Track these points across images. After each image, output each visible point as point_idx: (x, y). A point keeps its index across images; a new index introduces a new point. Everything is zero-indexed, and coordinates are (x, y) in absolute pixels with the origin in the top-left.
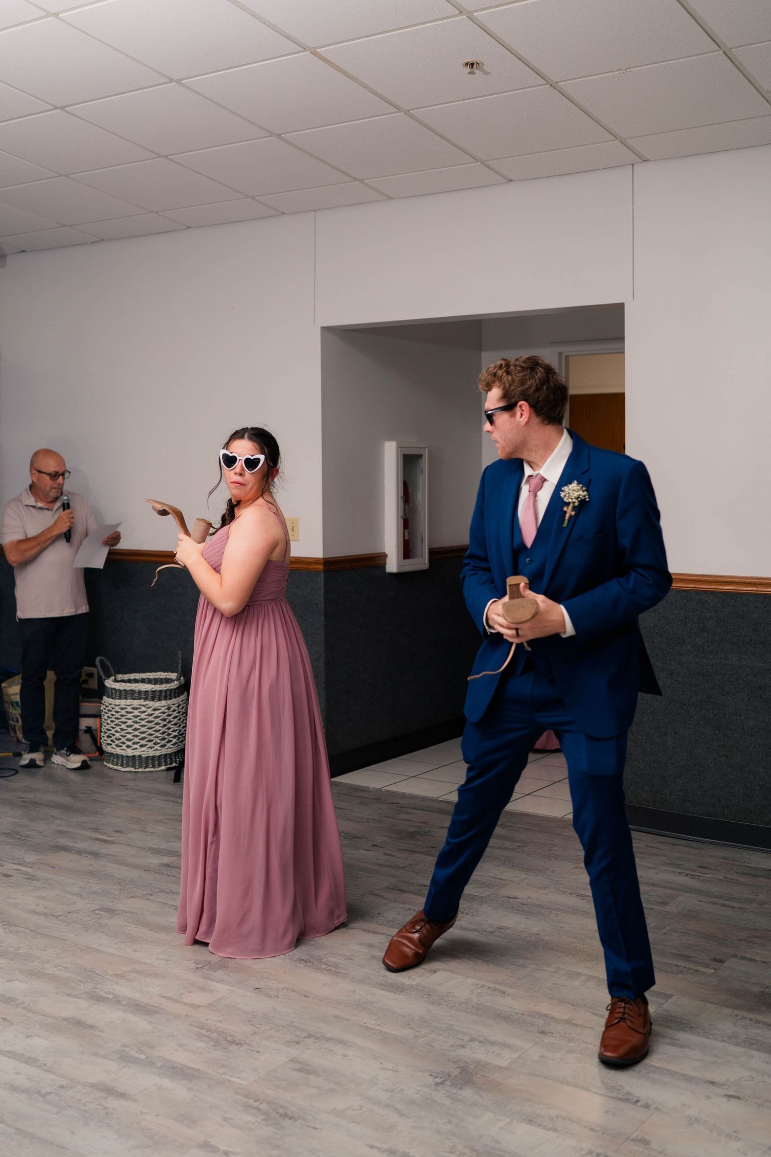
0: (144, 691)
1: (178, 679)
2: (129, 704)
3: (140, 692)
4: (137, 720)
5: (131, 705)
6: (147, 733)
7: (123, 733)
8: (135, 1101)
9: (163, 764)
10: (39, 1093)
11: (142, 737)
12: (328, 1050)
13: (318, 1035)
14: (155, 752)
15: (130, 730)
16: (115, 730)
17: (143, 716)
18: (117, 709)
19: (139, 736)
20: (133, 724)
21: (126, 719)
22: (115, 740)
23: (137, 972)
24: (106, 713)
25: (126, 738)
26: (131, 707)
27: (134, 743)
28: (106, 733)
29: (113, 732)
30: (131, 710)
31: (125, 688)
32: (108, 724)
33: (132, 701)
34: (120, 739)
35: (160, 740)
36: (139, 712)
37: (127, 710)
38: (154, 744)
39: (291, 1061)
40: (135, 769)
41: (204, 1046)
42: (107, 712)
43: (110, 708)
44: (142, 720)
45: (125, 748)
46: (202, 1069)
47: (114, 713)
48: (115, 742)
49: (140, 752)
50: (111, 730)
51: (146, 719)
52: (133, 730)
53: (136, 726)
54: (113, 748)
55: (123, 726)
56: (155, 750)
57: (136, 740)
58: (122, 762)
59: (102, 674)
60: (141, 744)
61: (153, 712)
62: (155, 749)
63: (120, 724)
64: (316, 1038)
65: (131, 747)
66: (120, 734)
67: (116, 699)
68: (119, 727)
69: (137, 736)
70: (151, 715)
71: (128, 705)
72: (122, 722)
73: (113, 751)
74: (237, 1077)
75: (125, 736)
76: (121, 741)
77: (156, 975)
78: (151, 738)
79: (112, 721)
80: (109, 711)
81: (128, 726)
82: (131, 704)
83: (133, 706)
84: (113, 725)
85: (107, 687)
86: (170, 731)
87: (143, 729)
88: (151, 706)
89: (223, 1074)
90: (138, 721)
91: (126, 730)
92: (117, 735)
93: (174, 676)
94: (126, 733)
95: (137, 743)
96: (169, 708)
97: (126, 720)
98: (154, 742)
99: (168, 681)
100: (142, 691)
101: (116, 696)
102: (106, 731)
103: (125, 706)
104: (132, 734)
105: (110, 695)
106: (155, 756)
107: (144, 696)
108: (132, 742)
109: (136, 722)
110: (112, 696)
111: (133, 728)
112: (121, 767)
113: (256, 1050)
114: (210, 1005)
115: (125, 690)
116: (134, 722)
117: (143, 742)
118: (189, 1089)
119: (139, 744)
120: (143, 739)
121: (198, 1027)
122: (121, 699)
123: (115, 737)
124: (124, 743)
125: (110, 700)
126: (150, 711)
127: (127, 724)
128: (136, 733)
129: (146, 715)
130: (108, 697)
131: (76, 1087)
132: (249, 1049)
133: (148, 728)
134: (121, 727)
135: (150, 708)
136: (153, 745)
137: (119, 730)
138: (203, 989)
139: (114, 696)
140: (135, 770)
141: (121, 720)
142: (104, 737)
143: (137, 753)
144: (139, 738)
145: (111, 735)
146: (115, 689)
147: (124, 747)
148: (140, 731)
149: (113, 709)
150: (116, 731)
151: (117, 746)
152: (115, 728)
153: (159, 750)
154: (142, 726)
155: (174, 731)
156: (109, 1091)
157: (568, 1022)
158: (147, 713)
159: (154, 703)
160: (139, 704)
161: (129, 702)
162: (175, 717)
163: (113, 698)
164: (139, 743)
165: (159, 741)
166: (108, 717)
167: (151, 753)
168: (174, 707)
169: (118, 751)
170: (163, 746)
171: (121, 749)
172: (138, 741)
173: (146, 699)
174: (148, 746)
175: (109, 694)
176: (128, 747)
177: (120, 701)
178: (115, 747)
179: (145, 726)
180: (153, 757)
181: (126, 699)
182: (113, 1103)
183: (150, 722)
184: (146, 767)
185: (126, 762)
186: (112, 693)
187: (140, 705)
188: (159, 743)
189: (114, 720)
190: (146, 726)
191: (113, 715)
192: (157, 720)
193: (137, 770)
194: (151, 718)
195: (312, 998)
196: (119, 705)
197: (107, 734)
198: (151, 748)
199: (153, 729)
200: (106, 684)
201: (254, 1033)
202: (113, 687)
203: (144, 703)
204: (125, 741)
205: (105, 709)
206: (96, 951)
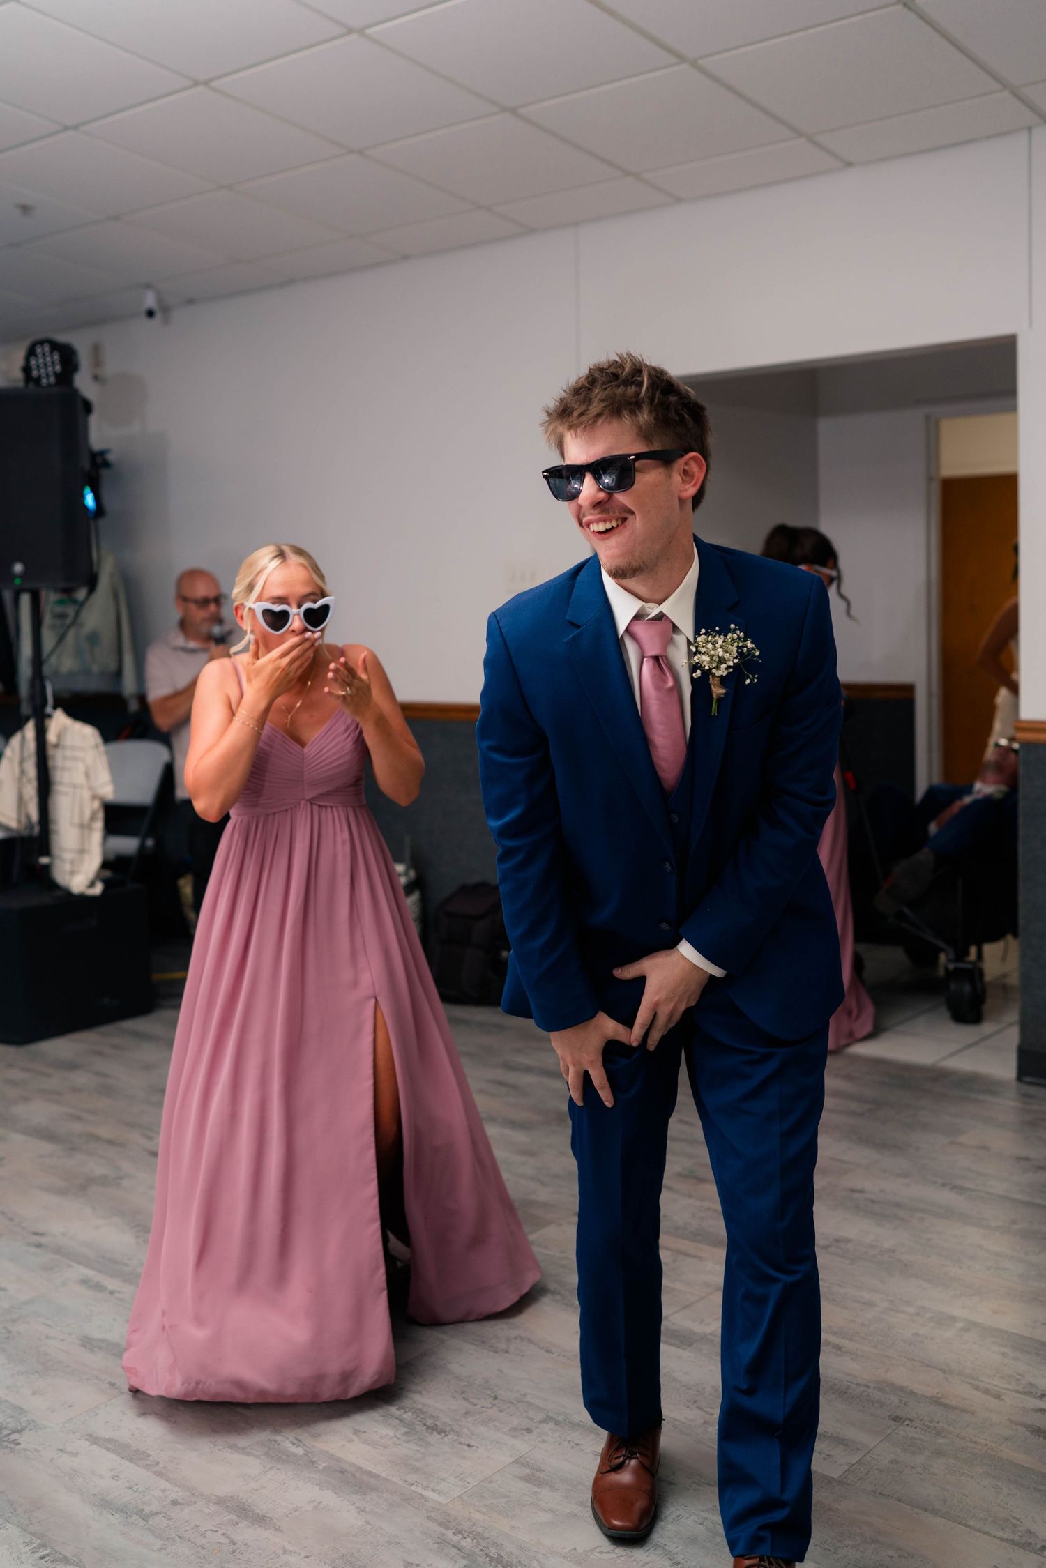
8: (278, 1529)
10: (140, 1512)
12: (572, 1444)
13: (560, 1418)
39: (516, 1462)
41: (391, 1433)
46: (384, 1475)
64: (557, 1423)
89: (413, 1484)
113: (467, 1443)
118: (360, 1510)
131: (195, 1503)
132: (456, 1440)
156: (243, 1511)
157: (934, 1401)
182: (247, 1533)
195: (556, 1354)
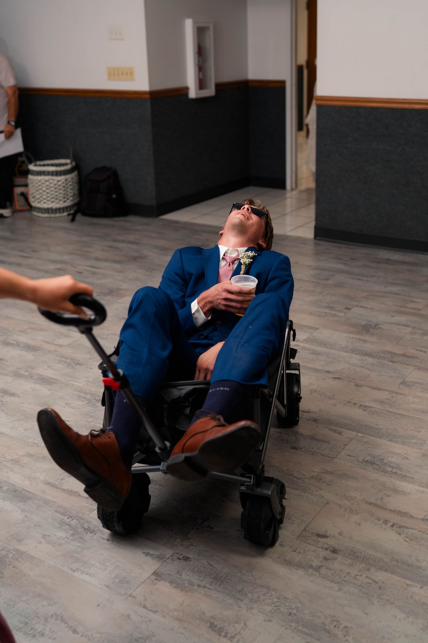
1: (71, 163)
3: (48, 171)
6: (55, 195)
7: (41, 195)
9: (65, 212)
14: (60, 205)
15: (45, 193)
17: (52, 185)
21: (42, 187)
22: (37, 200)
23: (32, 328)
26: (44, 180)
30: (44, 182)
31: (40, 170)
32: (32, 190)
33: (44, 177)
34: (39, 198)
35: (63, 198)
36: (49, 183)
37: (42, 182)
38: (59, 201)
42: (31, 183)
43: (32, 181)
44: (51, 187)
45: (43, 204)
49: (51, 206)
50: (34, 194)
51: (54, 187)
53: (48, 191)
54: (36, 204)
55: (41, 191)
58: (41, 211)
59: (26, 161)
62: (60, 203)
63: (39, 190)
66: (39, 196)
67: (35, 176)
68: (39, 192)
69: (48, 197)
70: (56, 184)
73: (36, 206)
74: (77, 382)
75: (42, 197)
76: (40, 200)
77: (42, 330)
78: (57, 197)
81: (44, 191)
84: (35, 190)
85: (31, 170)
86: (68, 193)
87: (52, 193)
88: (55, 179)
90: (49, 188)
91: (42, 193)
93: (68, 161)
94: (43, 195)
96: (66, 180)
98: (59, 199)
99: (66, 164)
100: (50, 171)
101: (35, 174)
102: (32, 194)
103: (41, 180)
104: (46, 196)
106: (60, 207)
107: (51, 174)
108: (47, 200)
109: (47, 189)
110: (33, 174)
112: (41, 214)
114: (69, 345)
117: (53, 200)
118: (49, 390)
119: (50, 201)
120: (53, 198)
121: (60, 357)
122: (39, 176)
123: (37, 197)
124: (42, 201)
126: (55, 182)
128: (49, 195)
130: (31, 175)
138: (66, 336)
140: (49, 216)
141: (39, 188)
142: (30, 197)
143: (49, 206)
144: (50, 197)
145: (34, 196)
146: (34, 170)
148: (50, 193)
149: (34, 182)
150: (37, 194)
151: (38, 202)
152: (36, 192)
153: (62, 204)
154: (52, 191)
155: (71, 193)
156: (6, 393)
159: (57, 178)
162: (71, 185)
163: (33, 176)
166: (32, 186)
167: (58, 206)
168: (69, 180)
169: (39, 205)
170: (65, 202)
171: (41, 204)
172: (50, 199)
173: (52, 176)
174: (56, 202)
175: (31, 173)
176: (45, 203)
181: (41, 176)
182: (7, 399)
183: (56, 188)
184: (55, 214)
185: (44, 211)
186: (33, 172)
187: (49, 179)
188: (62, 200)
189: (35, 188)
190: (54, 191)
191: (34, 185)
192: (61, 187)
194: (56, 186)
196: (37, 180)
197: (32, 196)
199: (58, 193)
200: (29, 167)
201: (91, 358)
203: (52, 178)
205: (29, 182)
206: (11, 318)
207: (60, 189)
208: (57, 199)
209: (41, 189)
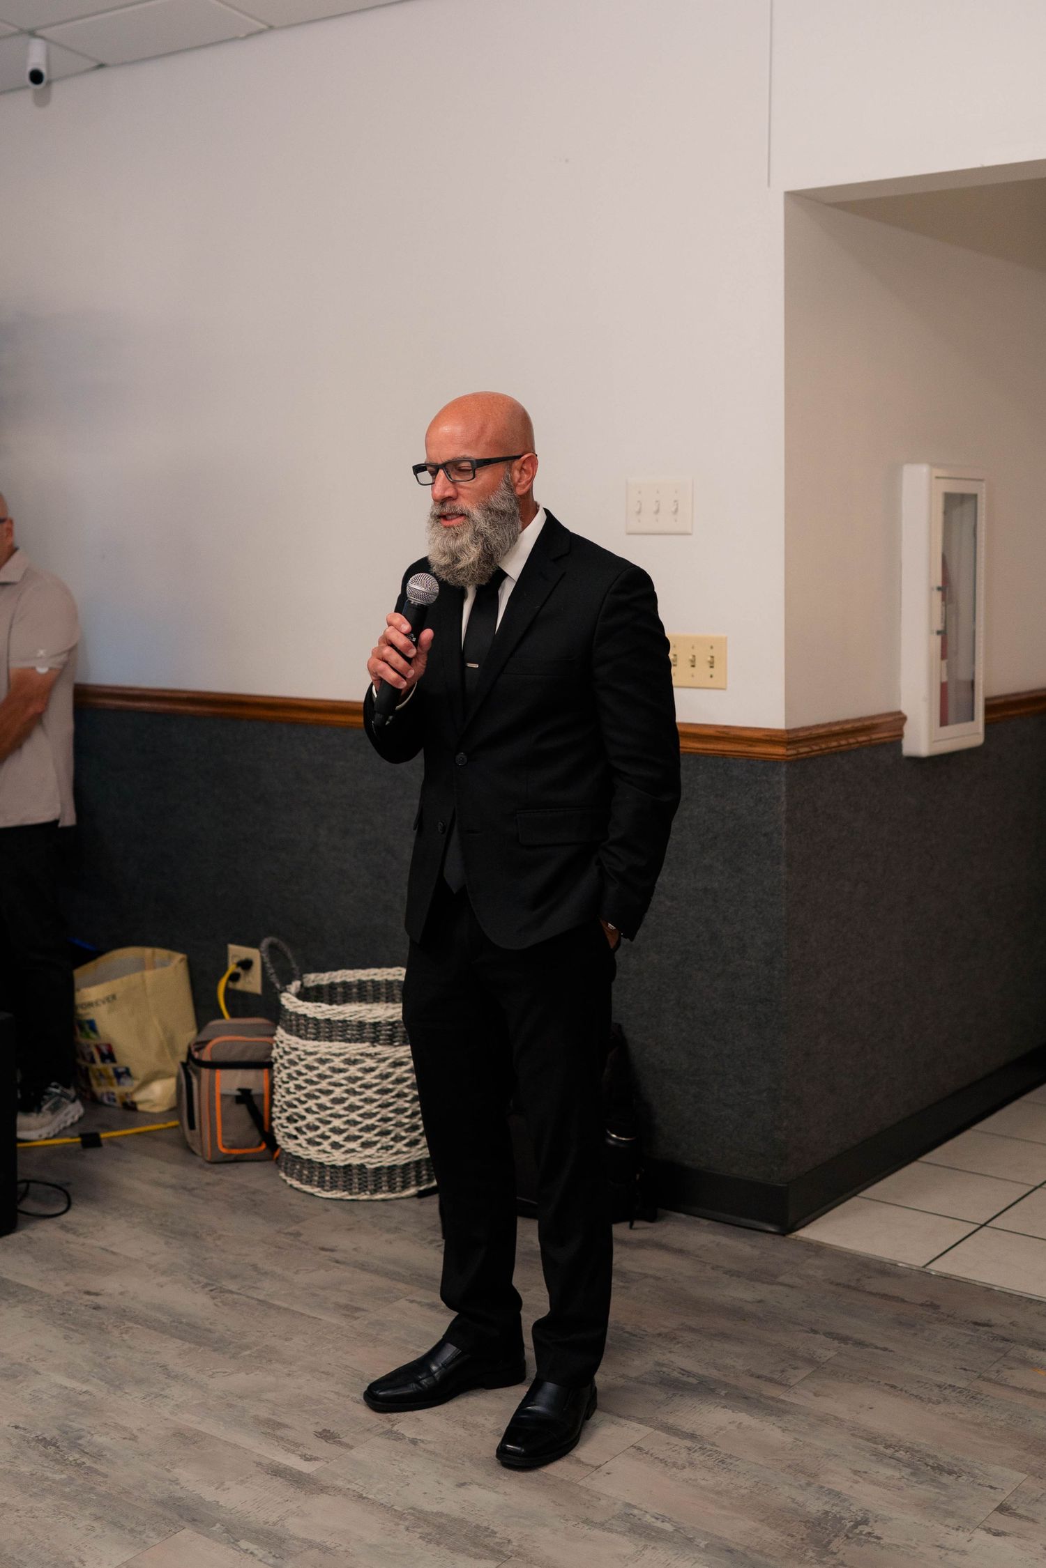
0: (370, 1024)
2: (338, 1051)
3: (361, 1025)
4: (355, 1086)
5: (340, 1054)
6: (379, 1117)
7: (323, 1114)
9: (413, 1183)
11: (367, 1126)
14: (395, 1158)
15: (338, 1109)
16: (306, 1106)
17: (369, 1078)
18: (310, 1060)
19: (360, 1123)
20: (345, 1095)
21: (330, 1084)
22: (304, 1129)
24: (286, 1068)
25: (330, 1126)
26: (342, 1058)
27: (348, 1139)
28: (286, 1111)
29: (300, 1110)
30: (342, 1066)
31: (327, 1017)
32: (288, 1092)
33: (343, 1044)
34: (317, 1128)
35: (406, 1131)
36: (360, 1070)
37: (331, 1065)
38: (393, 1139)
40: (351, 1194)
42: (287, 1065)
43: (293, 1056)
44: (367, 1086)
45: (328, 1149)
47: (304, 1071)
48: (305, 1133)
49: (361, 1158)
50: (295, 1107)
51: (376, 1085)
52: (345, 1109)
53: (354, 1100)
54: (300, 1145)
55: (324, 1100)
56: (396, 1154)
57: (354, 1131)
58: (322, 1177)
59: (274, 978)
60: (363, 1140)
61: (391, 1070)
62: (394, 1150)
63: (317, 1094)
65: (342, 1146)
66: (317, 1116)
67: (307, 1039)
68: (315, 1101)
69: (355, 1123)
70: (387, 1076)
71: (334, 1055)
72: (321, 1091)
73: (301, 1153)
75: (329, 1122)
76: (319, 1132)
78: (388, 1126)
79: (299, 1087)
80: (292, 1063)
81: (337, 1101)
82: (342, 1051)
83: (347, 1056)
84: (300, 1094)
85: (287, 1011)
87: (368, 1108)
88: (386, 1056)
90: (358, 1090)
91: (331, 1108)
92: (310, 1118)
94: (331, 1115)
95: (355, 1138)
97: (331, 1088)
98: (392, 1135)
100: (365, 1024)
101: (307, 1033)
102: (285, 1107)
103: (328, 1057)
104: (345, 1119)
105: (294, 1028)
106: (395, 1166)
107: (372, 1035)
108: (345, 1135)
109: (352, 1092)
110: (298, 1031)
111: (346, 1104)
112: (319, 1189)
115: (328, 1020)
116: (347, 1091)
117: (367, 1136)
119: (360, 1141)
120: (369, 1129)
122: (320, 1041)
123: (305, 1123)
124: (325, 1137)
125: (294, 1040)
126: (383, 1067)
127: (332, 1096)
128: (354, 1116)
129: (376, 1077)
130: (289, 1031)
133: (380, 1106)
134: (319, 1101)
135: (384, 1060)
136: (392, 1143)
137: (315, 1109)
139: (302, 1032)
140: (350, 1197)
141: (318, 1087)
142: (279, 1118)
143: (355, 1161)
144: (360, 1126)
145: (296, 1117)
146: (305, 1016)
147: (326, 1145)
148: (361, 1111)
149: (302, 1060)
150: (308, 1110)
151: (310, 1142)
152: (304, 1102)
153: (403, 1153)
154: (369, 1101)
158: (377, 1072)
159: (393, 1050)
160: (360, 1051)
161: (336, 1046)
163: (300, 1037)
164: (360, 1137)
165: (403, 1134)
166: (290, 1076)
167: (387, 1160)
169: (312, 1153)
170: (414, 1143)
171: (319, 1151)
172: (357, 1133)
173: (375, 1041)
174: (379, 1146)
175: (291, 1026)
176: (336, 1145)
177: (316, 1043)
178: (304, 1144)
179: (373, 1101)
180: (392, 1169)
181: (331, 1041)
183: (384, 1091)
184: (375, 1191)
185: (331, 1178)
186: (298, 1025)
187: (362, 1054)
188: (404, 1138)
189: (304, 1085)
190: (375, 1100)
191: (300, 1073)
193: (354, 1197)
194: (386, 1084)
196: (315, 1053)
197: (287, 1114)
198: (387, 1148)
199: (391, 1108)
200: (284, 1001)
202: (301, 1011)
203: (372, 1050)
204: (328, 1134)
205: (281, 1057)
207: (399, 1096)
208: (384, 1133)
209: (329, 1092)
